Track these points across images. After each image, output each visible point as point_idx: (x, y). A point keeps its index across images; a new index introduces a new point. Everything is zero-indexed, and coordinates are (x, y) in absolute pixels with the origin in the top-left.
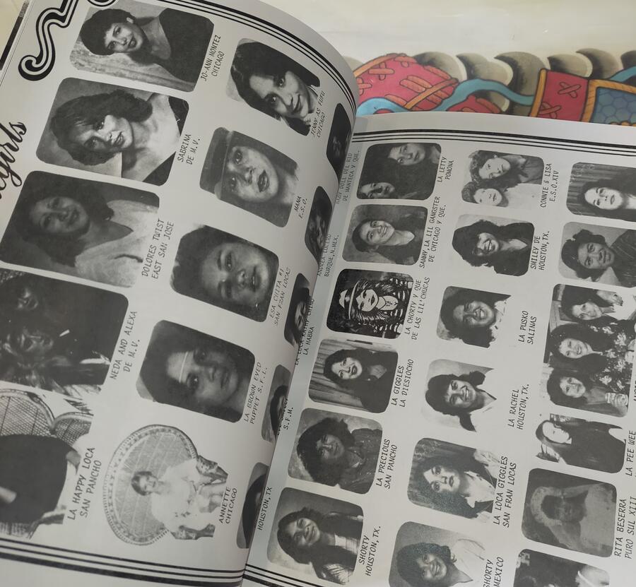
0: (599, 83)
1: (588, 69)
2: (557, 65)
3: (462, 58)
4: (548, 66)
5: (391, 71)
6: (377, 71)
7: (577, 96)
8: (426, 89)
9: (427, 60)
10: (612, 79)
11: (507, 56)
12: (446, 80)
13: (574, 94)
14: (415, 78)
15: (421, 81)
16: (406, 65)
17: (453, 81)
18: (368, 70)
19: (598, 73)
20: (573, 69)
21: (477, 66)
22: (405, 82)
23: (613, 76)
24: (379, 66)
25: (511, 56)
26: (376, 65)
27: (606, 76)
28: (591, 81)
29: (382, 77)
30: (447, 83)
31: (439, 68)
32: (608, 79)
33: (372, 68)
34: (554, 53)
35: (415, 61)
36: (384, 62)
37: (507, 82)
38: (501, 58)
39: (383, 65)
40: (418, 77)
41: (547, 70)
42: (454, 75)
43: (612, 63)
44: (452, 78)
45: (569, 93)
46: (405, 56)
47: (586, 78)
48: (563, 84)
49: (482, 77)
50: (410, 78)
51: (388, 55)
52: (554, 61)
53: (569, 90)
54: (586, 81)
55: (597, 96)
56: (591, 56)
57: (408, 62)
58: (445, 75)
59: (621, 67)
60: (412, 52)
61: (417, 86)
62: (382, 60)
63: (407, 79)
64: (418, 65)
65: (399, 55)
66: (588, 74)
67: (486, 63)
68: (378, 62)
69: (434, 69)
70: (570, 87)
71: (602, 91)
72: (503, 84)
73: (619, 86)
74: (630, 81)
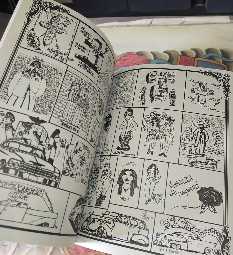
0: (198, 59)
1: (194, 54)
2: (184, 53)
3: (152, 53)
4: (181, 54)
5: (128, 58)
6: (124, 58)
8: (140, 63)
9: (140, 53)
10: (202, 57)
12: (147, 60)
13: (190, 63)
14: (136, 60)
15: (138, 61)
16: (133, 55)
17: (149, 60)
18: (121, 58)
19: (197, 56)
20: (190, 55)
21: (157, 55)
22: (133, 61)
23: (203, 56)
24: (124, 56)
25: (168, 51)
28: (195, 58)
29: (125, 60)
30: (147, 61)
31: (144, 56)
32: (201, 58)
33: (122, 57)
34: (183, 50)
35: (136, 54)
37: (167, 60)
38: (165, 52)
39: (126, 56)
41: (180, 56)
42: (149, 58)
43: (202, 52)
44: (149, 59)
45: (188, 63)
46: (133, 52)
47: (194, 58)
48: (186, 60)
49: (159, 58)
51: (127, 52)
52: (182, 52)
55: (197, 63)
56: (195, 50)
58: (146, 59)
59: (205, 53)
60: (135, 51)
61: (137, 62)
62: (126, 54)
63: (133, 60)
64: (137, 55)
65: (131, 52)
66: (194, 56)
67: (160, 54)
68: (124, 55)
69: (143, 56)
70: (188, 61)
71: (199, 61)
72: (166, 61)
73: (205, 60)
74: (208, 58)
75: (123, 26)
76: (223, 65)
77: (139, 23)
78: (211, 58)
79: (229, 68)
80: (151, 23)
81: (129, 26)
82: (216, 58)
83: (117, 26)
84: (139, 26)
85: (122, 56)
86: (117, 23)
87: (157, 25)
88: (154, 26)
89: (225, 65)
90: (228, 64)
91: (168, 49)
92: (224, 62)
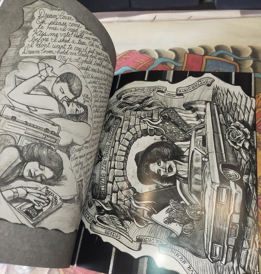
0: (207, 57)
1: (203, 52)
2: (191, 51)
3: (156, 51)
4: (188, 52)
5: (130, 57)
6: (125, 57)
7: (199, 62)
8: (143, 62)
9: (143, 52)
10: (212, 55)
11: (173, 49)
12: (151, 59)
13: (198, 62)
14: (139, 59)
15: (141, 60)
16: (136, 54)
17: (153, 59)
18: (122, 57)
19: (206, 53)
20: (197, 52)
21: (162, 53)
22: (136, 60)
24: (126, 55)
25: (174, 49)
26: (125, 54)
27: (209, 54)
28: (204, 57)
29: (127, 59)
30: (151, 60)
31: (148, 55)
32: (210, 56)
33: (123, 56)
34: (190, 47)
35: (139, 52)
36: (128, 53)
37: (173, 58)
38: (171, 50)
39: (127, 54)
40: (140, 58)
41: (188, 53)
42: (153, 57)
43: (211, 50)
44: (153, 58)
46: (135, 51)
48: (193, 58)
49: (164, 57)
50: (137, 58)
51: (129, 51)
52: (189, 50)
53: (196, 60)
54: (202, 57)
55: (206, 62)
56: (204, 48)
57: (136, 53)
58: (150, 57)
59: (214, 51)
60: (138, 49)
62: (127, 52)
63: (136, 59)
64: (140, 54)
65: (133, 51)
66: (203, 54)
67: (165, 52)
68: (125, 53)
69: (146, 55)
70: (196, 59)
71: (208, 60)
72: (171, 59)
73: (214, 58)
74: (218, 56)
75: (124, 21)
76: (234, 63)
77: (142, 18)
78: (221, 56)
79: (241, 67)
80: (154, 19)
81: (130, 21)
82: (226, 56)
83: (117, 21)
84: (142, 21)
85: (123, 54)
86: (116, 19)
87: (161, 20)
88: (158, 21)
89: (236, 64)
90: (240, 62)
91: (174, 46)
92: (235, 60)
